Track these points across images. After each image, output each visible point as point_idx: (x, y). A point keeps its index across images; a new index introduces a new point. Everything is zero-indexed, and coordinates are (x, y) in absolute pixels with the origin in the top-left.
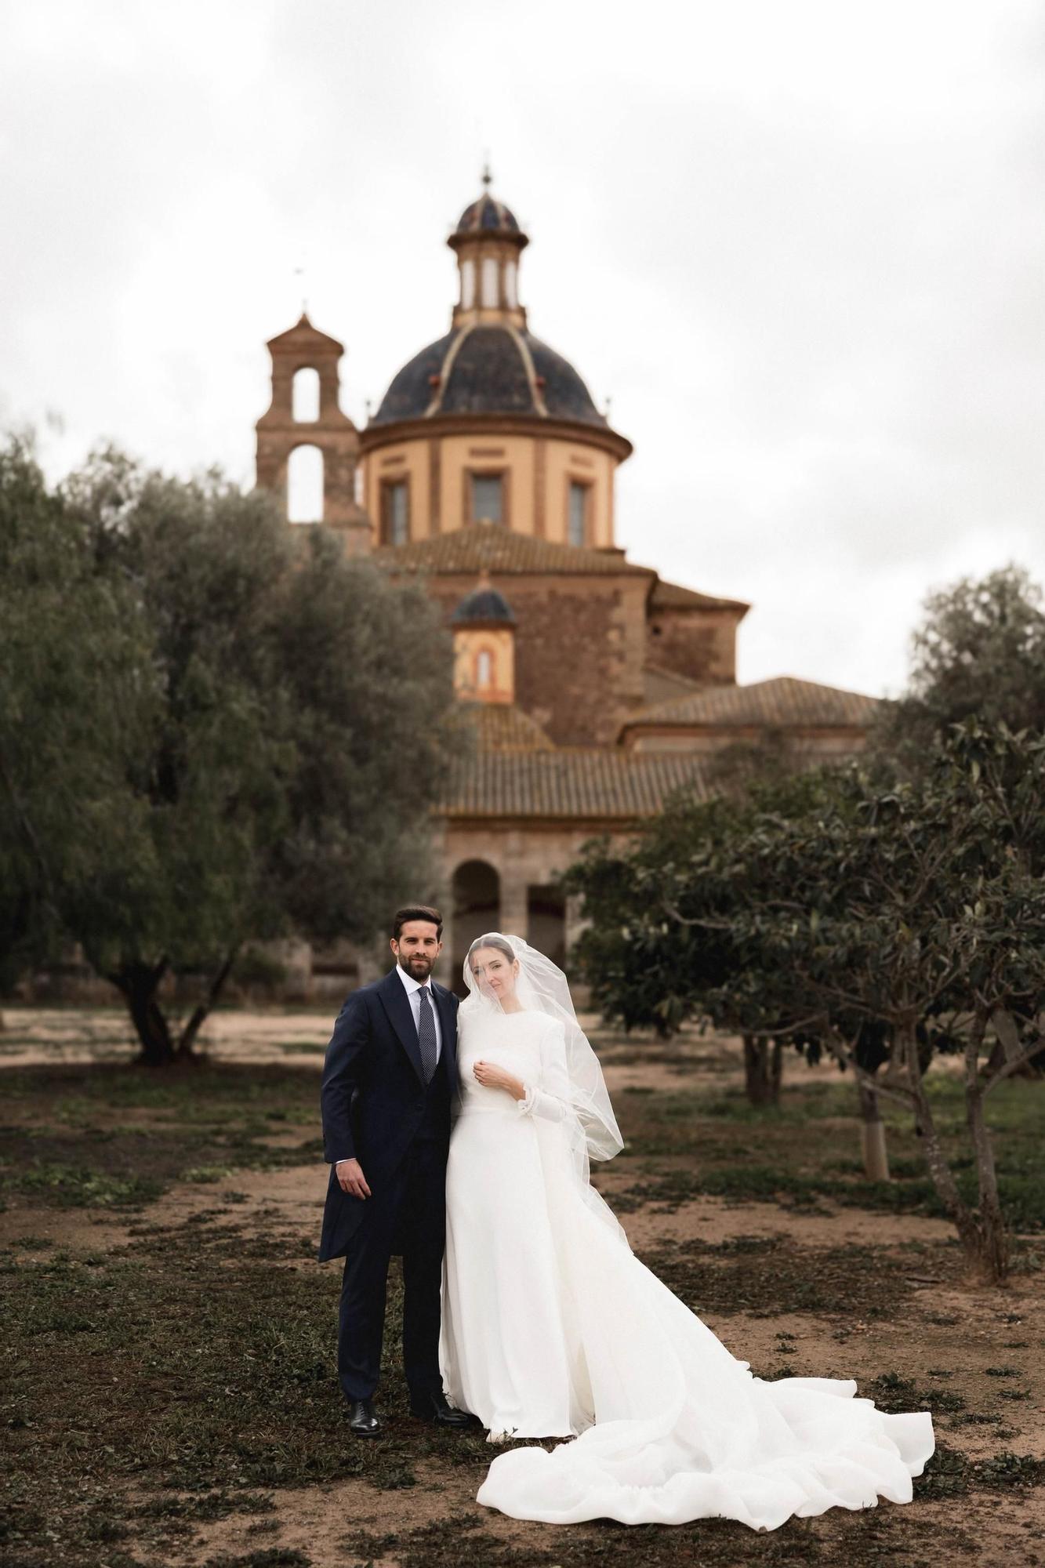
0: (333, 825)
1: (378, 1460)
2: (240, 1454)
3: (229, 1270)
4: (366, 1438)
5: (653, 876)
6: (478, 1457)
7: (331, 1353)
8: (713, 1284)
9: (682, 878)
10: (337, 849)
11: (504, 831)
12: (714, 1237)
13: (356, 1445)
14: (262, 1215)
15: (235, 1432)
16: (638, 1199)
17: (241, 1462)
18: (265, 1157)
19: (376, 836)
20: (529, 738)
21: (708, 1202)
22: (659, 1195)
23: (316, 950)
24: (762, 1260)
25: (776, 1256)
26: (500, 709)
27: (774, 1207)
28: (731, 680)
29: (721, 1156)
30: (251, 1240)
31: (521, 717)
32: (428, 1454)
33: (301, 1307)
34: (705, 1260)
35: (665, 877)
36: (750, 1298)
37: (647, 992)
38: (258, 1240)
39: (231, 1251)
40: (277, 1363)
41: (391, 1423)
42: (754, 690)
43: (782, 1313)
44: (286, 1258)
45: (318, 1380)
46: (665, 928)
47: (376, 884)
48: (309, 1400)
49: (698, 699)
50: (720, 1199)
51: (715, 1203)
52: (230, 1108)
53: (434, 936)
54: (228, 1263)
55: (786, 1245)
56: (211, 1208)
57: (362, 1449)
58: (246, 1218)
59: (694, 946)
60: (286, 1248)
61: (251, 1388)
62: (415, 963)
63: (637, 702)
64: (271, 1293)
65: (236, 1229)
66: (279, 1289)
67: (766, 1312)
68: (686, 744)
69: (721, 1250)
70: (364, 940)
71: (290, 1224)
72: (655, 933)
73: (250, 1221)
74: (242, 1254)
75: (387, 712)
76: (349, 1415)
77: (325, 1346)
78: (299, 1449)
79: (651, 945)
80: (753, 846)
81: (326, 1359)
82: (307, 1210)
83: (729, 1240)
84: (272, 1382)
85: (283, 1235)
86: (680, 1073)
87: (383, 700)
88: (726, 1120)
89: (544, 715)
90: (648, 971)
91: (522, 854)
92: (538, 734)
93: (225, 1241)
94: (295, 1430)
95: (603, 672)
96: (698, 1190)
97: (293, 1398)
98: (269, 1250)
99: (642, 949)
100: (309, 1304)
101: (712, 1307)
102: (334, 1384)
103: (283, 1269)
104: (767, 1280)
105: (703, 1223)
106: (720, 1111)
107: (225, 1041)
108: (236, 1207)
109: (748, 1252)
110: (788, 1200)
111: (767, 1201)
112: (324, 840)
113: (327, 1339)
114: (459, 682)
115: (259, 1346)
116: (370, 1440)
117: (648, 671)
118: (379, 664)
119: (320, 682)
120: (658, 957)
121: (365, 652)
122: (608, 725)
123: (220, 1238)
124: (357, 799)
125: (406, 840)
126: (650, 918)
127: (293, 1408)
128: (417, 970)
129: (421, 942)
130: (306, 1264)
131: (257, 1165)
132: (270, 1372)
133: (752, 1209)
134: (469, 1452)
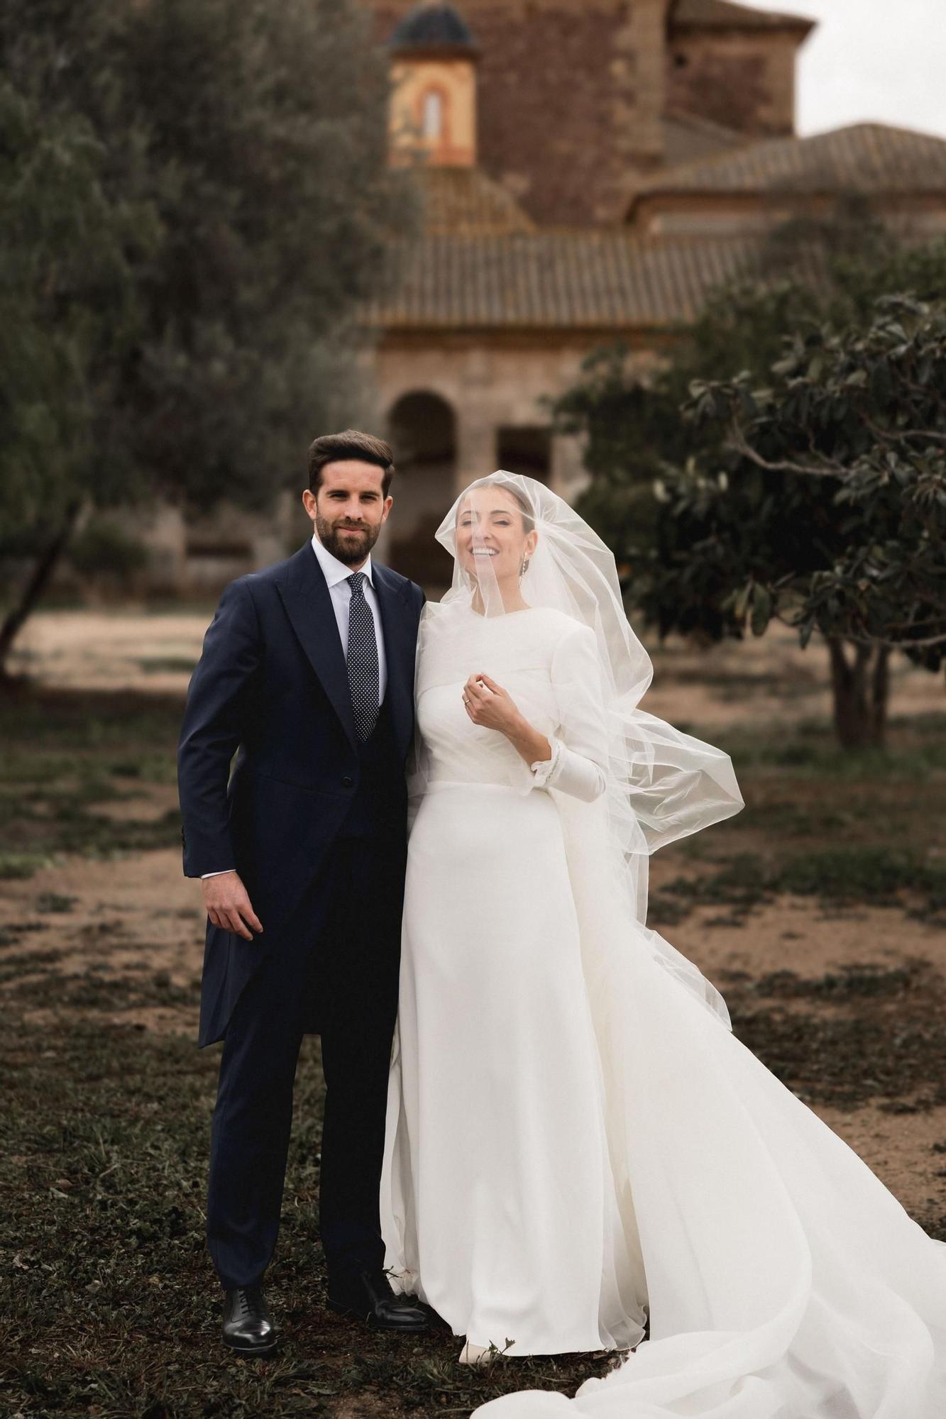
0: (214, 332)
1: (271, 1403)
2: (31, 1392)
3: (37, 1029)
4: (250, 1357)
5: (716, 392)
6: (446, 1394)
7: (196, 1185)
8: (817, 1051)
9: (762, 395)
10: (218, 367)
11: (463, 349)
12: (811, 968)
13: (233, 1370)
14: (95, 932)
15: (26, 1343)
16: (684, 902)
17: (31, 1407)
18: (106, 836)
19: (276, 349)
20: (498, 216)
21: (793, 907)
22: (714, 894)
23: (189, 520)
24: (890, 1007)
25: (913, 1001)
26: (455, 174)
27: (897, 914)
28: (786, 129)
29: (803, 829)
30: (76, 977)
31: (485, 186)
32: (358, 1388)
33: (149, 1098)
34: (800, 1007)
35: (737, 393)
36: (882, 1077)
37: (695, 578)
38: (87, 976)
39: (42, 995)
40: (103, 1205)
41: (295, 1323)
42: (822, 142)
43: (938, 1104)
44: (131, 1006)
45: (171, 1238)
46: (723, 480)
47: (277, 419)
48: (154, 1279)
49: (742, 158)
50: (811, 901)
51: (804, 908)
52: (56, 757)
53: (377, 487)
54: (37, 1017)
55: (924, 981)
56: (17, 920)
57: (242, 1378)
58: (70, 938)
59: (768, 505)
60: (130, 990)
61: (57, 1255)
62: (343, 534)
63: (652, 162)
64: (102, 1070)
65: (53, 956)
66: (115, 1064)
67: (909, 1101)
68: (726, 222)
69: (821, 990)
70: (259, 505)
71: (139, 947)
72: (708, 489)
73: (78, 943)
74: (60, 1000)
75: (291, 165)
76: (223, 1310)
77: (187, 1171)
78: (134, 1377)
79: (701, 507)
80: (878, 341)
81: (186, 1195)
82: (167, 923)
83: (835, 972)
84: (94, 1242)
85: (127, 967)
86: (728, 699)
87: (284, 148)
88: (806, 772)
89: (518, 182)
90: (698, 546)
91: (488, 381)
92: (511, 210)
93: (34, 978)
94: (128, 1342)
95: (603, 120)
96: (775, 887)
97: (127, 1276)
98: (103, 993)
99: (686, 513)
100: (161, 1093)
101: (821, 1093)
102: (198, 1245)
103: (122, 1026)
104: (906, 1044)
105: (789, 944)
106: (795, 757)
107: (58, 655)
108: (56, 919)
109: (868, 994)
110: (918, 903)
111: (885, 904)
112: (199, 356)
113: (190, 1156)
114: (396, 123)
115: (75, 1172)
116: (258, 1361)
117: (668, 117)
118: (279, 94)
119: (191, 121)
120: (714, 525)
121: (259, 74)
122: (610, 196)
123: (28, 972)
124: (248, 295)
125: (320, 355)
126: (699, 466)
127: (127, 1295)
128: (346, 546)
129: (355, 498)
130: (162, 1018)
131: (92, 849)
132: (91, 1222)
133: (862, 918)
134: (431, 1385)
